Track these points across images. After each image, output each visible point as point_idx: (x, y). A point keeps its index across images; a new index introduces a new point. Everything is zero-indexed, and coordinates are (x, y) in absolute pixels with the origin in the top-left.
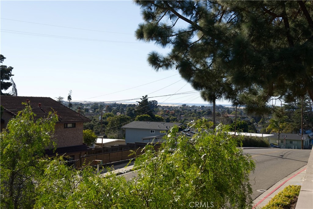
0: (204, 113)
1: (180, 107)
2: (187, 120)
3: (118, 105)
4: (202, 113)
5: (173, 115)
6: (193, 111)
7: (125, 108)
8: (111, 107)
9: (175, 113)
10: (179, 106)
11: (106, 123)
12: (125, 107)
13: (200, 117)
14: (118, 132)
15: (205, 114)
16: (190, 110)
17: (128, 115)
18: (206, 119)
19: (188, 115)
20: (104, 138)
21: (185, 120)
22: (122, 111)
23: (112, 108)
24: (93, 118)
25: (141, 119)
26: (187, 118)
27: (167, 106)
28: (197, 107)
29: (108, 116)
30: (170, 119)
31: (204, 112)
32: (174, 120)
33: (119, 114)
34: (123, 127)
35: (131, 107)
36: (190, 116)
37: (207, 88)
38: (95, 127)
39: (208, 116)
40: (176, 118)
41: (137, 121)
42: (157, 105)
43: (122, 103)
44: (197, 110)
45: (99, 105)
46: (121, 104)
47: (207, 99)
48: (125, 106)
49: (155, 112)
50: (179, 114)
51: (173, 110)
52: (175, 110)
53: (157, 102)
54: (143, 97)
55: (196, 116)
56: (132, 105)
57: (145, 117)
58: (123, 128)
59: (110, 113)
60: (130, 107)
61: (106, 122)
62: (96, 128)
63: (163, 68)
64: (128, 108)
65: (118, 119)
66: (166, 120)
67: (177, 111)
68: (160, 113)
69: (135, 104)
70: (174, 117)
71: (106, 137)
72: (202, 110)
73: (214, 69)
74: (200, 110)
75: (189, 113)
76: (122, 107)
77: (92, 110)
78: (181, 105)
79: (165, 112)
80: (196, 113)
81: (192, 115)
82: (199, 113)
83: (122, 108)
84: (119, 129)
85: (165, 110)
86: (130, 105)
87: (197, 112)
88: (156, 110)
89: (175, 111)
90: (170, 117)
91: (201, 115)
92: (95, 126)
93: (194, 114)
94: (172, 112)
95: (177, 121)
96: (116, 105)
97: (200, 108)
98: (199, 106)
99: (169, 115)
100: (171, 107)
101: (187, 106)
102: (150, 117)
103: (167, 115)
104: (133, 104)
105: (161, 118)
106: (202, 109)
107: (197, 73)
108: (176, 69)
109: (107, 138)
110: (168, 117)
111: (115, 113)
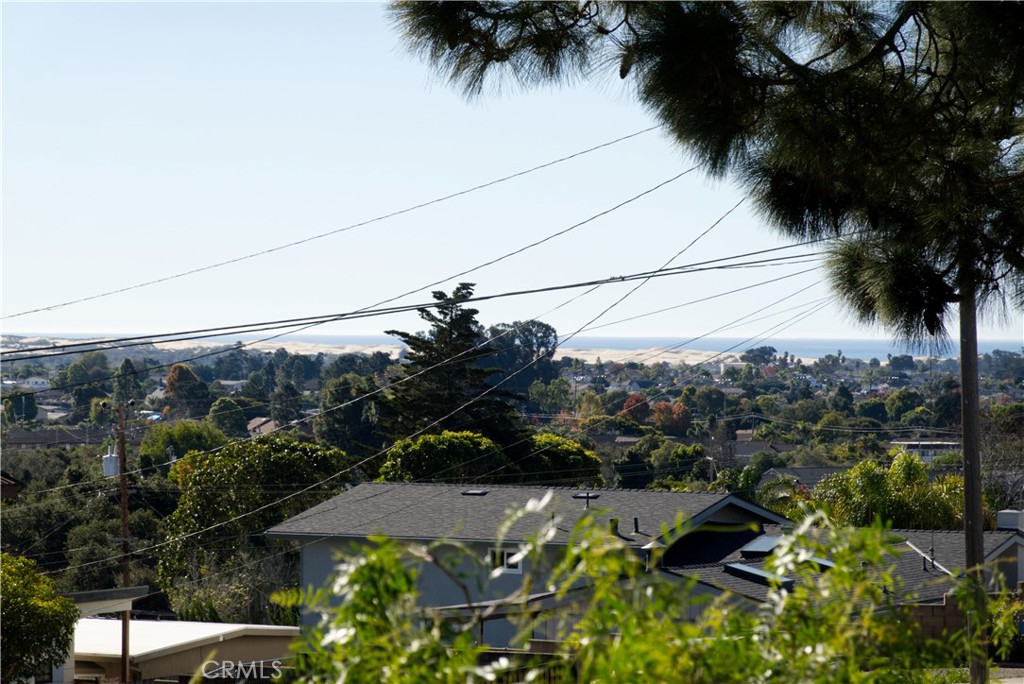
0: (910, 415)
1: (732, 372)
2: (782, 465)
3: (256, 361)
4: (900, 412)
5: (678, 428)
6: (827, 394)
7: (315, 381)
8: (207, 374)
9: (686, 419)
10: (718, 362)
11: (164, 502)
12: (308, 377)
13: (881, 444)
14: (249, 565)
15: (916, 421)
16: (807, 393)
17: (331, 436)
18: (916, 458)
19: (788, 428)
20: (141, 617)
21: (767, 464)
22: (290, 408)
23: (212, 388)
24: (68, 462)
25: (426, 468)
26: (782, 455)
27: (632, 366)
28: (858, 364)
29: (182, 444)
30: (654, 458)
31: (909, 401)
32: (681, 469)
33: (263, 428)
34: (289, 527)
35: (360, 373)
36: (806, 431)
37: (876, 217)
38: (77, 529)
39: (939, 436)
40: (699, 454)
41: (392, 480)
42: (557, 357)
43: (292, 350)
44: (858, 387)
45: (116, 365)
46: (282, 353)
47: (879, 304)
48: (308, 366)
49: (539, 412)
50: (721, 422)
51: (677, 393)
52: (692, 391)
53: (548, 330)
54: (439, 295)
55: (854, 437)
56: (365, 359)
57: (453, 448)
58: (287, 539)
59: (193, 424)
60: (350, 376)
61: (164, 492)
62: (85, 542)
63: (516, 69)
64: (331, 384)
65: (249, 468)
66: (621, 468)
67: (707, 396)
68: (578, 416)
69: (384, 350)
70: (680, 448)
71: (154, 607)
72: (896, 392)
73: (916, 70)
74: (881, 387)
75: (793, 416)
76: (288, 375)
77: (66, 407)
78: (738, 356)
79: (619, 407)
80: (852, 413)
81: (818, 427)
82: (876, 411)
83: (288, 388)
84: (259, 544)
85: (615, 395)
86: (348, 362)
87: (857, 405)
88: (544, 395)
89: (687, 400)
90: (655, 446)
91: (886, 428)
92: (78, 521)
93: (835, 422)
94: (668, 410)
95: (704, 475)
96: (245, 365)
97: (882, 372)
98: (875, 362)
99: (641, 433)
100: (662, 369)
101: (783, 361)
102: (498, 448)
103: (629, 431)
104: (369, 352)
105: (580, 452)
106: (894, 384)
107: (784, 100)
108: (624, 73)
109: (172, 617)
110: (637, 443)
111: (236, 419)
